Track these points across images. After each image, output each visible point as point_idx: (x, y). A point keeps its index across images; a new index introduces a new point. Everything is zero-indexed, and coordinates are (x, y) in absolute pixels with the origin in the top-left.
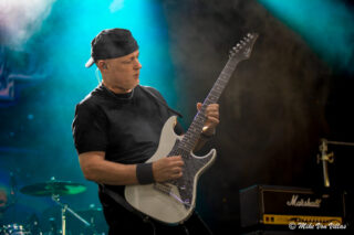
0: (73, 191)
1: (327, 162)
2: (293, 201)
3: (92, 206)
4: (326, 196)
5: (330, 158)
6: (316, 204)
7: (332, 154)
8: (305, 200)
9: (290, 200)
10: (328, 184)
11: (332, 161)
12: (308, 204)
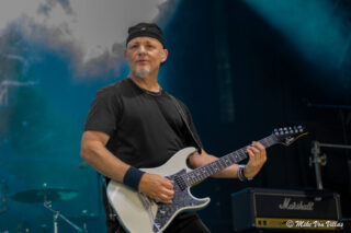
0: (65, 197)
1: (319, 164)
2: (285, 205)
3: (85, 211)
4: (319, 199)
5: (323, 161)
6: (309, 207)
7: (324, 157)
8: (298, 202)
9: (282, 203)
10: (320, 187)
11: (324, 164)
12: (301, 207)
